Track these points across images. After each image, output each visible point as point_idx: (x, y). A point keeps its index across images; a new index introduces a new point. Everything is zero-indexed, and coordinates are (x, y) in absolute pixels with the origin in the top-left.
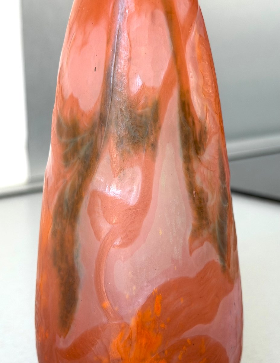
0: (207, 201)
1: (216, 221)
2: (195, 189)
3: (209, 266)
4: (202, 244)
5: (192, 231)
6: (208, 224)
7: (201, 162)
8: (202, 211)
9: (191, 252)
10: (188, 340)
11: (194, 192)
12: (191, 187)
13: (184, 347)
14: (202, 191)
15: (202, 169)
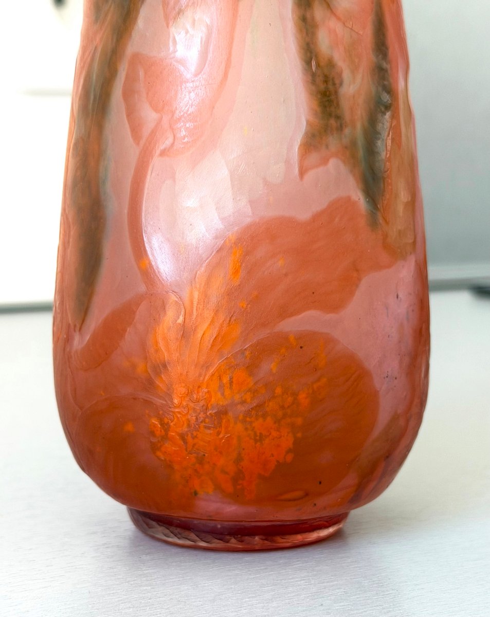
0: (341, 84)
1: (359, 126)
2: (317, 57)
3: (340, 207)
4: (325, 161)
5: (306, 133)
6: (340, 128)
7: (331, 10)
8: (328, 100)
9: (302, 173)
10: (292, 338)
11: (313, 63)
12: (309, 52)
13: (283, 350)
14: (331, 64)
15: (333, 23)
